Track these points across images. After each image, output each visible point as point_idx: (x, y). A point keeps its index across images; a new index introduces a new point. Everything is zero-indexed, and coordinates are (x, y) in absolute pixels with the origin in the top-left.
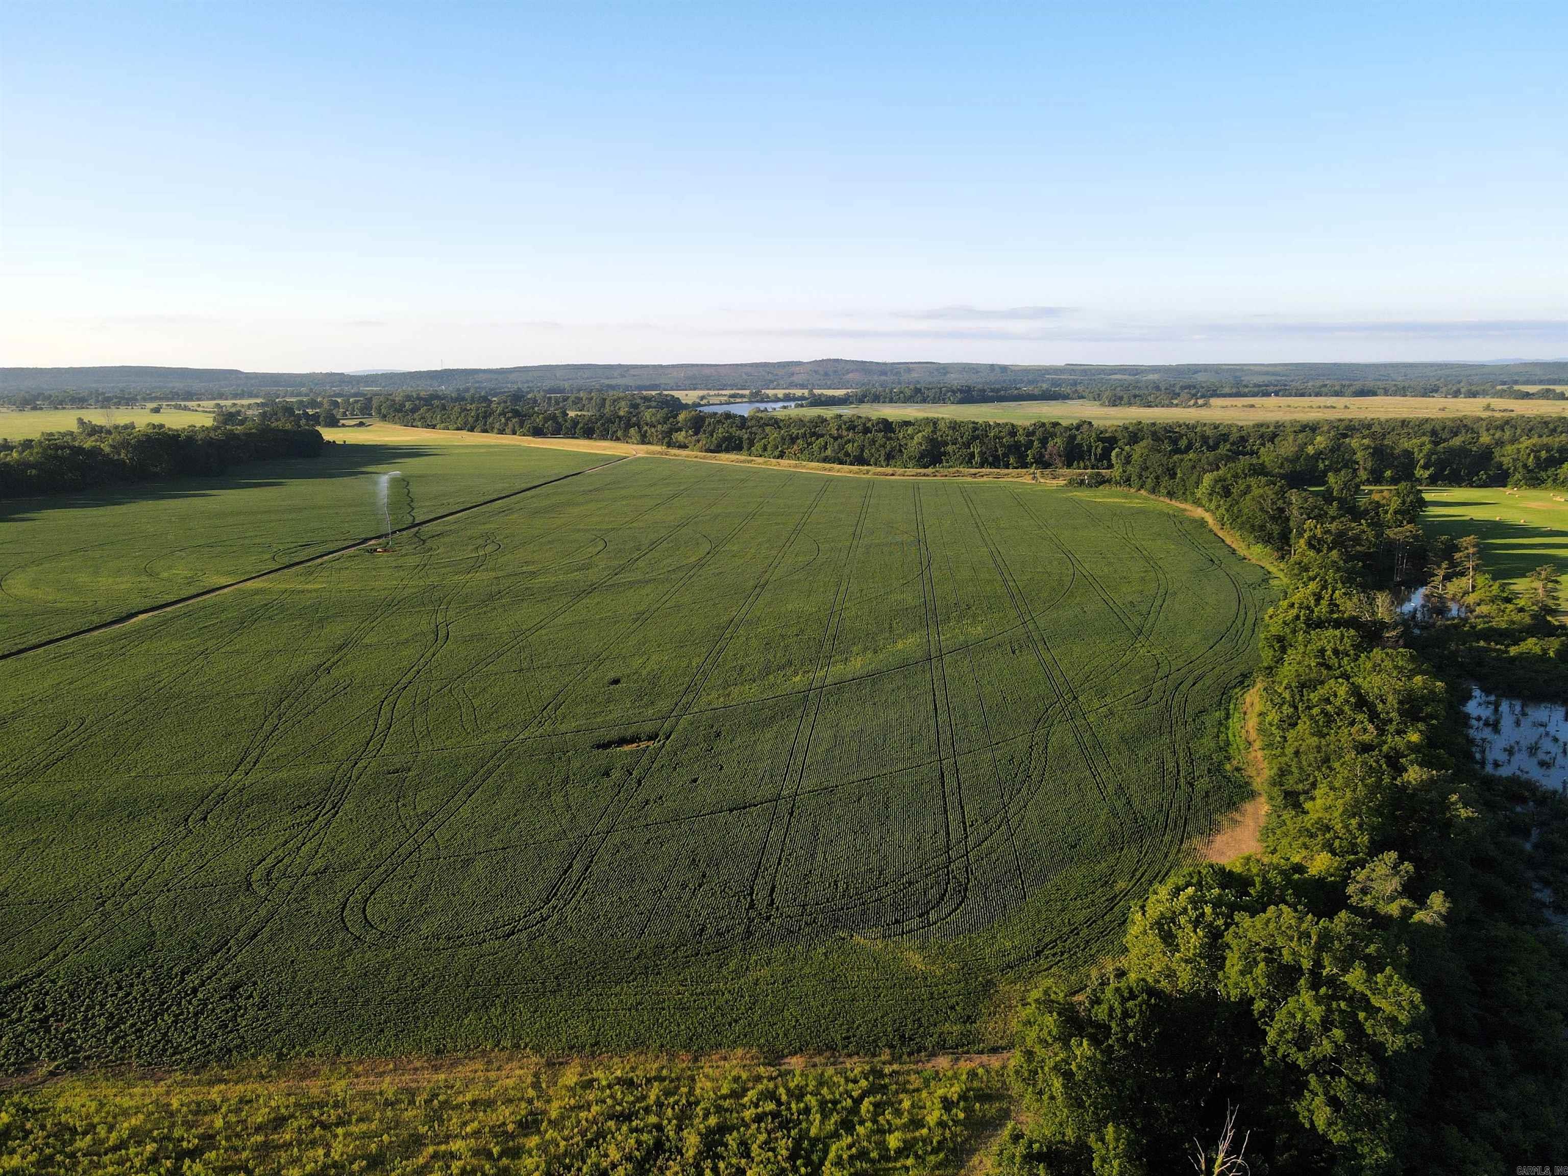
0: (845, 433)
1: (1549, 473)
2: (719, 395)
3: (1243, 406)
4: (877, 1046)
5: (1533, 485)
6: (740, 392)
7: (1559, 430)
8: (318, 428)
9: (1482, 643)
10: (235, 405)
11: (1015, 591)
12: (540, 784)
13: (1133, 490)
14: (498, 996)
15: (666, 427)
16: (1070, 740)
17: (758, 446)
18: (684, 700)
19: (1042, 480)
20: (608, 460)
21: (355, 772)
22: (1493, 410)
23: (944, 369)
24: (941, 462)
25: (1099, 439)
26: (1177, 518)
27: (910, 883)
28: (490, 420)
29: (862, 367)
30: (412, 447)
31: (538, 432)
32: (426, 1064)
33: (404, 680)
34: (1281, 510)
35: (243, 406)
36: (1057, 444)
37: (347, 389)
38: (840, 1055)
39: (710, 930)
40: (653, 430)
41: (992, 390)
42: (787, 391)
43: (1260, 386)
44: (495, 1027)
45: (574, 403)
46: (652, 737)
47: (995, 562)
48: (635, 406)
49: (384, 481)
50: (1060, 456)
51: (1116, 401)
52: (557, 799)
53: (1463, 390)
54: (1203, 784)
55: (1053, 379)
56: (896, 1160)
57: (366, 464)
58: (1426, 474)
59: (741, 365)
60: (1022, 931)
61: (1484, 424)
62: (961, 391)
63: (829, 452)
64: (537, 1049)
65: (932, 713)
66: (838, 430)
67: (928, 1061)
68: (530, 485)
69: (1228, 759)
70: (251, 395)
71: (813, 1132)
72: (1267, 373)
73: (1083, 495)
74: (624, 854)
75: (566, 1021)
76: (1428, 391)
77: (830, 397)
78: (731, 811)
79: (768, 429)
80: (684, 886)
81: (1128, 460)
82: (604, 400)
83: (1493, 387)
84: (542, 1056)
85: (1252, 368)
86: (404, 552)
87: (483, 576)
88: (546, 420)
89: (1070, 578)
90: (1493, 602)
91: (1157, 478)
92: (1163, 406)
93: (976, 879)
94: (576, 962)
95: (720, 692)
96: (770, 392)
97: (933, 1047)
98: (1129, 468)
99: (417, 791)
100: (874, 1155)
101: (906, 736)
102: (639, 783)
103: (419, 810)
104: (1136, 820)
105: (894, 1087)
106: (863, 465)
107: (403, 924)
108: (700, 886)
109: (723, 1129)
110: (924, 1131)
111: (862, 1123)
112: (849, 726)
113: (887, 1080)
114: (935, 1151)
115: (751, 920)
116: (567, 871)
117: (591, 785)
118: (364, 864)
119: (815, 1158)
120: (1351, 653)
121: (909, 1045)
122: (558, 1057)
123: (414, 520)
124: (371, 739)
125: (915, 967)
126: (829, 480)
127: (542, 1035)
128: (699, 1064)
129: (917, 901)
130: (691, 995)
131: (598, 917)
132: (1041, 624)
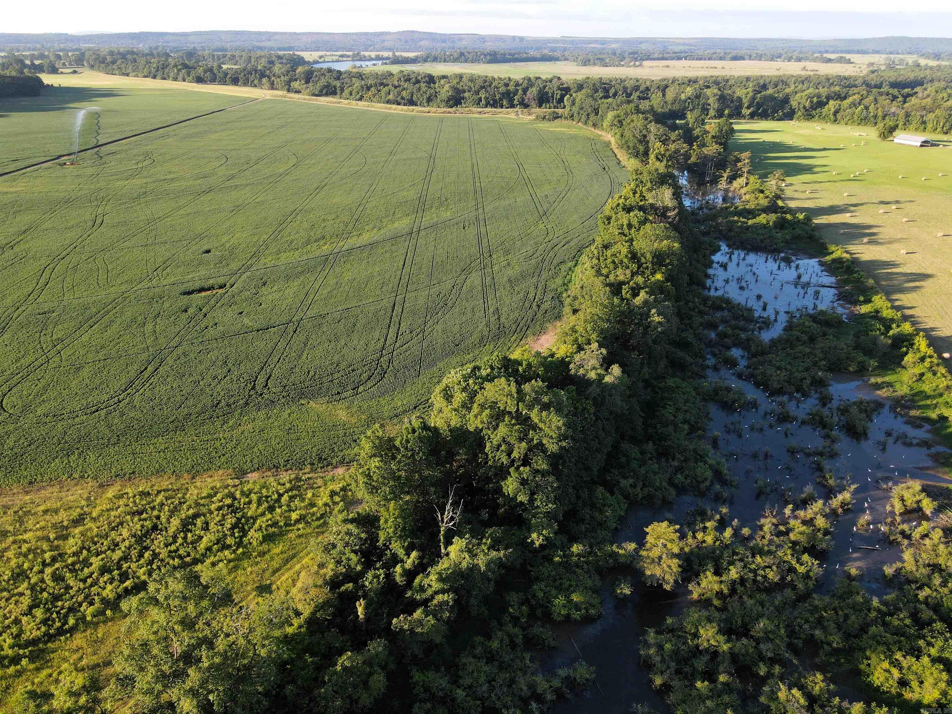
0: (402, 83)
1: (817, 111)
2: (332, 55)
3: (663, 67)
4: (304, 464)
5: (808, 119)
6: (347, 53)
7: (835, 83)
8: (37, 75)
9: (736, 218)
11: (478, 189)
12: (139, 318)
13: (574, 123)
14: (78, 449)
15: (287, 78)
16: (478, 282)
17: (346, 91)
18: (249, 262)
19: (521, 116)
20: (244, 101)
21: (16, 315)
22: (807, 70)
23: (483, 39)
24: (461, 104)
25: (559, 89)
26: (596, 142)
27: (353, 370)
28: (166, 71)
29: (431, 36)
30: (108, 90)
31: (200, 80)
32: (21, 491)
33: (64, 253)
34: (645, 136)
36: (533, 92)
37: (70, 45)
38: (281, 470)
39: (223, 403)
40: (278, 80)
41: (510, 54)
42: (377, 53)
43: (676, 53)
44: (71, 466)
45: (230, 59)
46: (221, 287)
47: (473, 170)
48: (272, 63)
50: (535, 100)
51: (586, 63)
52: (149, 327)
53: (794, 57)
54: (546, 306)
55: (552, 47)
56: (294, 525)
58: (749, 112)
59: (350, 34)
60: (410, 396)
61: (794, 79)
62: (490, 54)
63: (391, 97)
64: (95, 478)
65: (401, 267)
66: (399, 81)
67: (332, 471)
68: (186, 118)
69: (566, 290)
71: (249, 514)
72: (684, 44)
73: (544, 126)
74: (183, 359)
75: (118, 461)
76: (773, 58)
77: (405, 58)
78: (258, 331)
79: (355, 80)
80: (215, 378)
81: (573, 103)
82: (250, 57)
83: (812, 55)
84: (97, 482)
86: (85, 165)
87: (138, 182)
88: (205, 72)
89: (514, 181)
90: (754, 192)
91: (588, 115)
92: (614, 66)
93: (393, 366)
94: (133, 426)
95: (274, 256)
96: (367, 54)
97: (337, 463)
98: (574, 108)
99: (56, 324)
100: (281, 524)
101: (380, 281)
102: (205, 315)
103: (54, 337)
104: (499, 328)
105: (305, 487)
106: (412, 105)
107: (26, 408)
108: (225, 377)
109: (196, 516)
110: (315, 509)
111: (280, 507)
112: (348, 276)
113: (302, 483)
114: (318, 519)
115: (250, 396)
116: (143, 372)
117: (173, 317)
118: (9, 372)
119: (246, 527)
120: (637, 226)
121: (323, 463)
122: (107, 482)
123: (97, 143)
124: (32, 292)
125: (341, 419)
126: (387, 116)
127: (100, 469)
128: (194, 481)
129: (354, 381)
130: (201, 441)
131: (155, 399)
132: (487, 209)
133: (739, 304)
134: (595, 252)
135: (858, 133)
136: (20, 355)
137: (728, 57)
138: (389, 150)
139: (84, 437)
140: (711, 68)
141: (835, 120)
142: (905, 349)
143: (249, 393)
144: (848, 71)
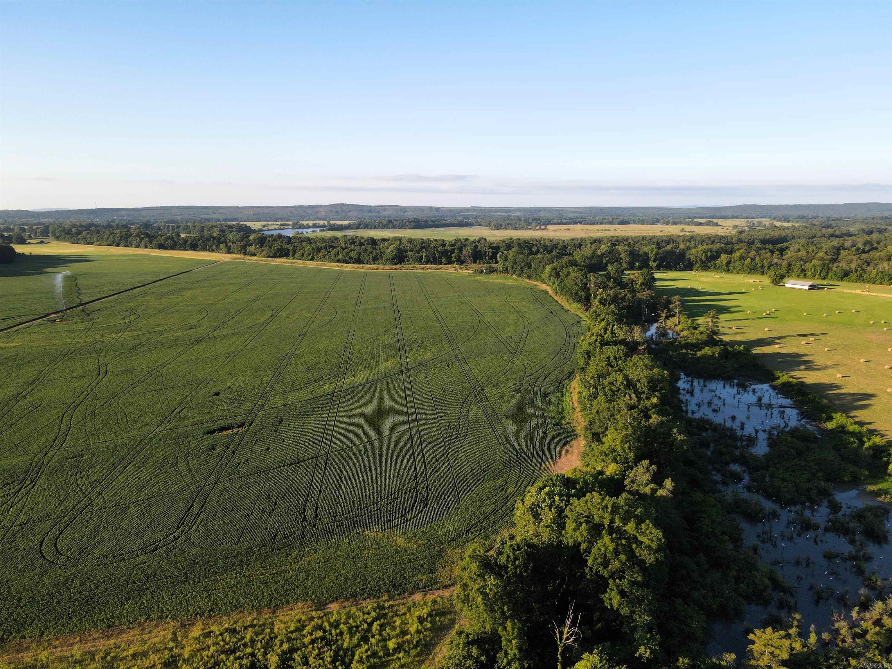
0: (349, 246)
1: (712, 263)
2: (274, 225)
3: (564, 229)
4: (381, 592)
5: (705, 270)
6: (287, 223)
7: (716, 241)
8: (11, 245)
9: (684, 351)
11: (448, 332)
12: (171, 458)
13: (509, 275)
14: (148, 589)
15: (242, 243)
16: (480, 413)
17: (299, 254)
18: (260, 403)
19: (460, 271)
20: (206, 263)
21: (46, 459)
22: (685, 232)
23: (404, 209)
24: (404, 261)
25: (490, 247)
26: (533, 290)
27: (396, 498)
28: (130, 239)
29: (358, 208)
30: (77, 257)
31: (161, 247)
32: (101, 635)
33: (78, 400)
34: (586, 284)
36: (468, 251)
37: (31, 220)
38: (359, 600)
39: (280, 536)
40: (235, 245)
41: (432, 221)
42: (315, 222)
43: (572, 219)
44: (146, 607)
45: (184, 229)
46: (241, 425)
47: (436, 316)
48: (223, 231)
50: (470, 257)
51: (498, 227)
52: (182, 466)
53: (670, 221)
54: (551, 432)
55: (464, 215)
56: (393, 655)
57: (48, 267)
58: (655, 264)
59: (287, 207)
60: (459, 520)
61: (681, 238)
62: (414, 222)
63: (340, 257)
64: (174, 618)
65: (404, 402)
66: (345, 244)
67: (409, 597)
68: (157, 279)
69: (564, 418)
71: (345, 645)
72: (576, 212)
73: (483, 278)
74: (226, 495)
75: (192, 598)
76: (655, 222)
77: (340, 225)
78: (290, 465)
79: (304, 244)
80: (264, 511)
81: (506, 259)
82: (204, 227)
83: (685, 220)
84: (178, 621)
85: (568, 209)
86: (74, 321)
87: (129, 334)
88: (166, 239)
89: (477, 324)
90: (689, 329)
91: (522, 268)
92: (523, 230)
93: (432, 493)
94: (198, 563)
95: (282, 396)
96: (305, 223)
97: (412, 589)
98: (507, 263)
99: (89, 467)
100: (381, 654)
101: (390, 416)
102: (234, 453)
103: (91, 480)
104: (517, 454)
105: (391, 614)
106: (360, 264)
107: (82, 550)
108: (273, 510)
109: (292, 650)
110: (409, 637)
111: (373, 636)
112: (357, 412)
113: (386, 611)
114: (415, 647)
115: (304, 528)
116: (189, 509)
117: (203, 456)
118: (54, 516)
119: (347, 660)
121: (398, 590)
122: (188, 621)
123: (81, 302)
124: (56, 438)
125: (400, 545)
126: (341, 273)
127: (177, 609)
128: (276, 614)
129: (400, 509)
130: (270, 575)
131: (211, 534)
132: (462, 350)
133: (721, 425)
135: (752, 281)
136: (61, 498)
137: (616, 222)
138: (354, 301)
139: (151, 577)
140: (606, 230)
141: (728, 270)
142: (886, 459)
143: (302, 524)
144: (720, 231)
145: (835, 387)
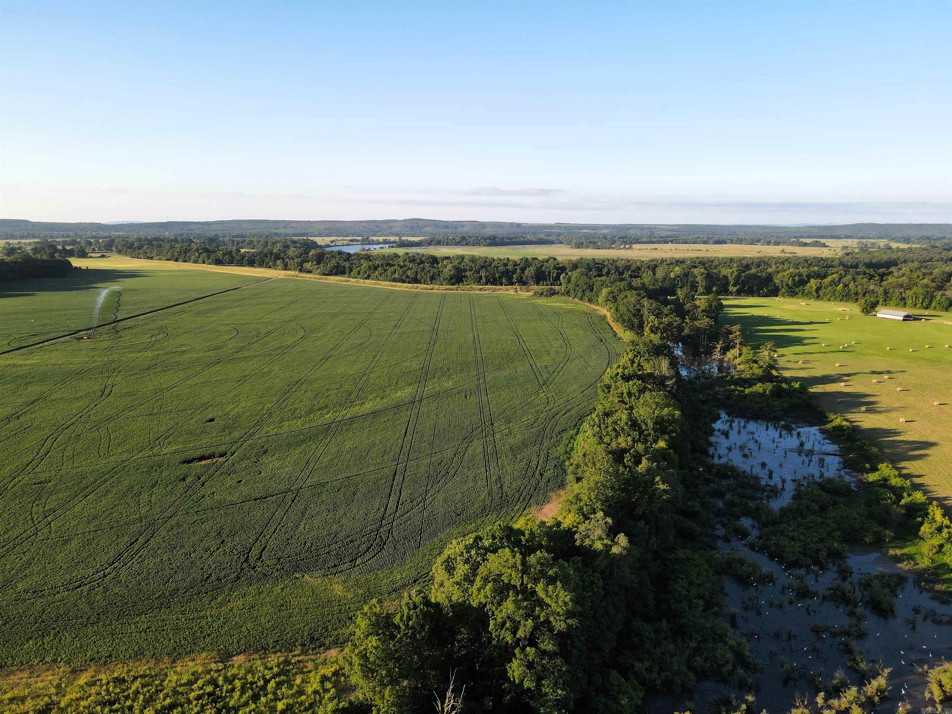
0: (408, 264)
1: (800, 289)
2: (343, 240)
3: (651, 249)
4: (295, 645)
5: (792, 296)
6: (357, 238)
7: (813, 264)
8: (67, 258)
9: (733, 387)
10: (19, 243)
11: (480, 360)
12: (136, 488)
13: (571, 298)
14: (54, 629)
15: (299, 260)
16: (480, 449)
17: (355, 271)
18: (252, 431)
19: (520, 293)
20: (258, 280)
21: (11, 485)
22: (786, 253)
23: (484, 225)
24: (462, 281)
25: (555, 268)
26: (589, 315)
27: (351, 541)
28: (189, 254)
29: (435, 223)
30: (132, 271)
31: (218, 262)
33: (69, 423)
34: (639, 310)
35: (25, 244)
36: (531, 271)
37: (101, 233)
38: (269, 653)
39: (214, 577)
40: (292, 261)
41: (508, 238)
42: (385, 238)
43: (663, 237)
44: (44, 649)
45: (249, 244)
46: (221, 456)
47: (474, 341)
48: (287, 247)
49: (104, 293)
50: (532, 278)
51: (579, 245)
52: (145, 497)
53: (773, 241)
54: (549, 474)
55: (547, 232)
57: (97, 282)
58: (735, 289)
59: (360, 222)
60: (410, 568)
61: (774, 260)
62: (489, 239)
63: (396, 276)
64: (68, 662)
65: (403, 435)
66: (404, 262)
67: (324, 653)
68: (201, 296)
69: (569, 458)
70: (34, 237)
71: (231, 704)
72: (669, 230)
73: (541, 301)
74: (176, 530)
75: (95, 642)
76: (753, 242)
77: (410, 242)
78: (256, 500)
79: (362, 261)
80: (207, 550)
81: (569, 281)
82: (267, 242)
83: (789, 239)
84: (70, 666)
85: (661, 227)
86: (101, 339)
87: (149, 354)
88: (224, 255)
89: (514, 352)
90: (747, 363)
91: (583, 291)
92: (606, 249)
93: (392, 537)
94: (115, 603)
95: (277, 425)
96: (375, 238)
97: (330, 643)
98: (570, 285)
99: (51, 494)
101: (382, 450)
102: (203, 484)
103: (47, 508)
104: (502, 497)
105: (294, 671)
106: (416, 283)
108: (218, 549)
109: (173, 706)
110: (303, 698)
111: (266, 695)
112: (349, 445)
113: (291, 667)
114: (306, 709)
115: (242, 569)
116: (133, 543)
117: (170, 487)
120: (637, 395)
121: (315, 643)
122: (81, 666)
123: (116, 319)
124: (31, 462)
125: (337, 594)
126: (392, 292)
127: (75, 652)
128: (174, 665)
129: (352, 553)
130: (186, 620)
131: (142, 573)
132: (488, 380)
133: (744, 472)
134: (597, 420)
135: (841, 309)
136: (9, 527)
137: (711, 241)
138: (394, 323)
139: (62, 616)
140: (696, 250)
141: (818, 297)
142: (920, 519)
143: (241, 566)
144: (824, 253)
145: (893, 433)
